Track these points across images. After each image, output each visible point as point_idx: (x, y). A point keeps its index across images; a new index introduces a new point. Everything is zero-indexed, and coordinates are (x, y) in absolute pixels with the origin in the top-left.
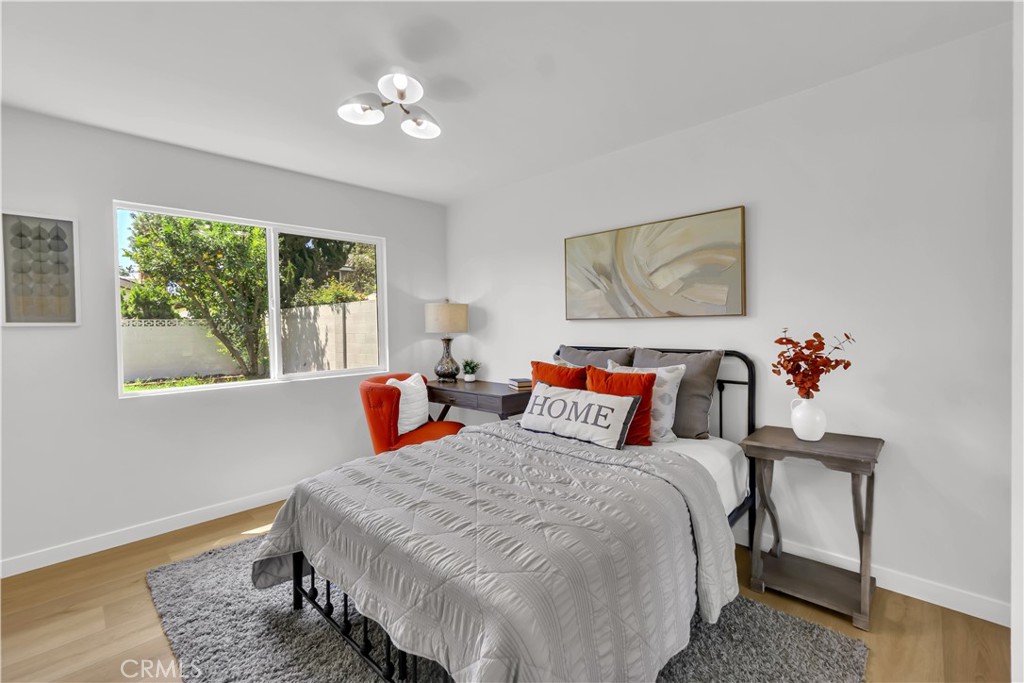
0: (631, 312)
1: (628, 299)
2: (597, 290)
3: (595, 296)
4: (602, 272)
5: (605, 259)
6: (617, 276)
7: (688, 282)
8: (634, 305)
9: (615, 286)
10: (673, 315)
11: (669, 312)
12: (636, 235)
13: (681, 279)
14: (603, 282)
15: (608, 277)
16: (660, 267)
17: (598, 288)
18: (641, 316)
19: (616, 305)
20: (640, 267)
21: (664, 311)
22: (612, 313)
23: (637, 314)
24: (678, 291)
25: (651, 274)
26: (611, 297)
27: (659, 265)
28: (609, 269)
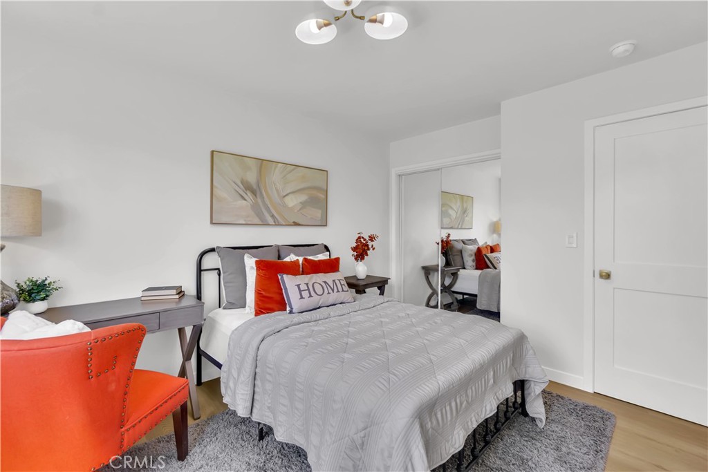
0: (271, 221)
1: (269, 211)
2: (244, 201)
3: (244, 205)
4: (248, 187)
5: (252, 178)
6: (261, 193)
7: (304, 205)
8: (273, 216)
9: (259, 200)
10: (296, 224)
11: (294, 222)
12: (275, 169)
13: (301, 203)
14: (249, 196)
15: (254, 192)
16: (289, 193)
17: (245, 200)
18: (277, 224)
19: (259, 215)
20: (277, 190)
21: (291, 221)
22: (257, 221)
23: (275, 222)
24: (300, 210)
25: (285, 196)
26: (256, 209)
27: (288, 192)
28: (255, 187)
